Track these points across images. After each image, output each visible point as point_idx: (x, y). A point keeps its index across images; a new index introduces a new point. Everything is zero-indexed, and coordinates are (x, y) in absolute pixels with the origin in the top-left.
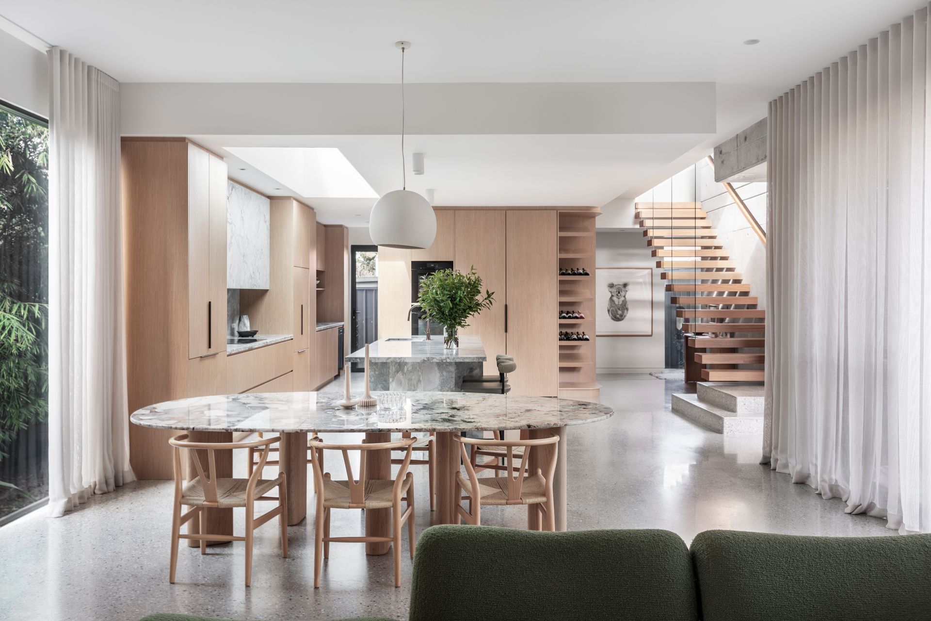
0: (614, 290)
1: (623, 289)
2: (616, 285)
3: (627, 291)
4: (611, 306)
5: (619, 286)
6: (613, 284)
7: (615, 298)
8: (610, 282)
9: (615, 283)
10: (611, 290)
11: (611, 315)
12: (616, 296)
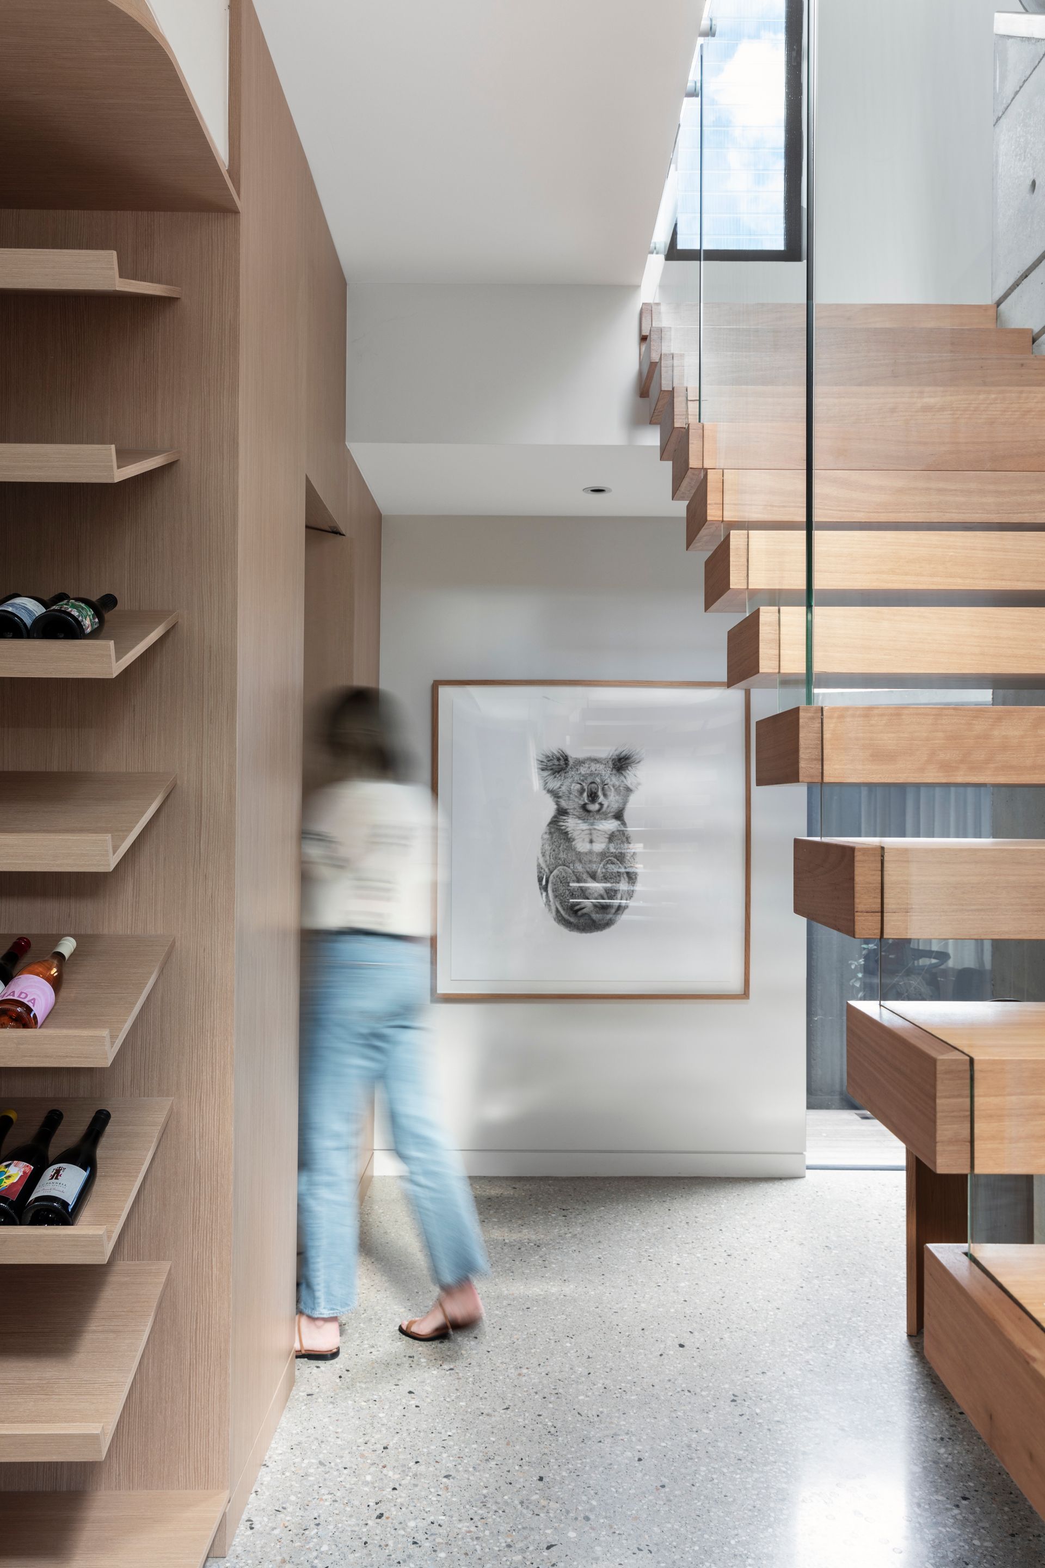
0: (569, 784)
1: (613, 780)
2: (580, 763)
3: (629, 790)
4: (557, 862)
5: (594, 767)
6: (566, 759)
7: (572, 824)
8: (553, 747)
9: (574, 754)
10: (554, 784)
11: (555, 904)
12: (579, 811)
